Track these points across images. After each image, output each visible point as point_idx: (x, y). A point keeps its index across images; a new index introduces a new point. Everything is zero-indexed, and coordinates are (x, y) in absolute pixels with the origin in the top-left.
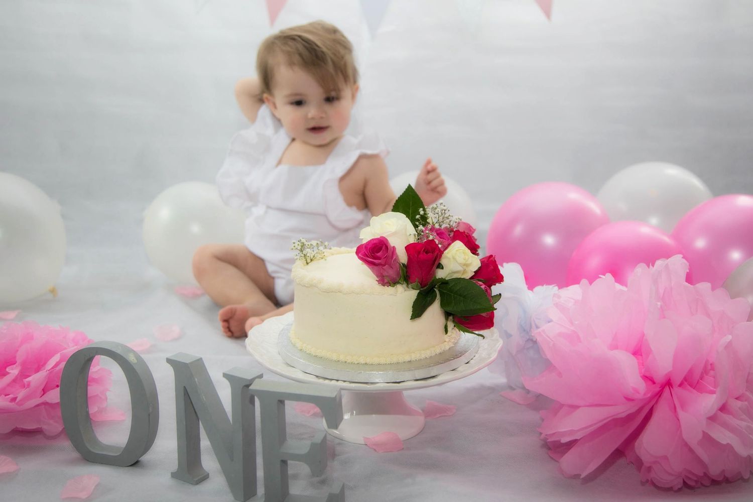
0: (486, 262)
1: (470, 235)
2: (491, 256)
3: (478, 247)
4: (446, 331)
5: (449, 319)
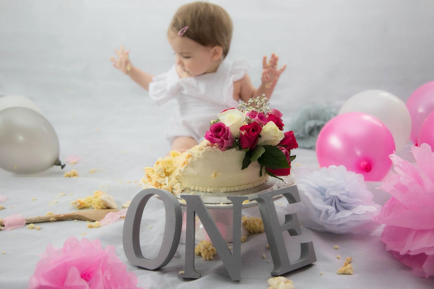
0: (288, 135)
1: (278, 118)
2: (291, 132)
3: (283, 125)
4: (261, 175)
5: (263, 168)
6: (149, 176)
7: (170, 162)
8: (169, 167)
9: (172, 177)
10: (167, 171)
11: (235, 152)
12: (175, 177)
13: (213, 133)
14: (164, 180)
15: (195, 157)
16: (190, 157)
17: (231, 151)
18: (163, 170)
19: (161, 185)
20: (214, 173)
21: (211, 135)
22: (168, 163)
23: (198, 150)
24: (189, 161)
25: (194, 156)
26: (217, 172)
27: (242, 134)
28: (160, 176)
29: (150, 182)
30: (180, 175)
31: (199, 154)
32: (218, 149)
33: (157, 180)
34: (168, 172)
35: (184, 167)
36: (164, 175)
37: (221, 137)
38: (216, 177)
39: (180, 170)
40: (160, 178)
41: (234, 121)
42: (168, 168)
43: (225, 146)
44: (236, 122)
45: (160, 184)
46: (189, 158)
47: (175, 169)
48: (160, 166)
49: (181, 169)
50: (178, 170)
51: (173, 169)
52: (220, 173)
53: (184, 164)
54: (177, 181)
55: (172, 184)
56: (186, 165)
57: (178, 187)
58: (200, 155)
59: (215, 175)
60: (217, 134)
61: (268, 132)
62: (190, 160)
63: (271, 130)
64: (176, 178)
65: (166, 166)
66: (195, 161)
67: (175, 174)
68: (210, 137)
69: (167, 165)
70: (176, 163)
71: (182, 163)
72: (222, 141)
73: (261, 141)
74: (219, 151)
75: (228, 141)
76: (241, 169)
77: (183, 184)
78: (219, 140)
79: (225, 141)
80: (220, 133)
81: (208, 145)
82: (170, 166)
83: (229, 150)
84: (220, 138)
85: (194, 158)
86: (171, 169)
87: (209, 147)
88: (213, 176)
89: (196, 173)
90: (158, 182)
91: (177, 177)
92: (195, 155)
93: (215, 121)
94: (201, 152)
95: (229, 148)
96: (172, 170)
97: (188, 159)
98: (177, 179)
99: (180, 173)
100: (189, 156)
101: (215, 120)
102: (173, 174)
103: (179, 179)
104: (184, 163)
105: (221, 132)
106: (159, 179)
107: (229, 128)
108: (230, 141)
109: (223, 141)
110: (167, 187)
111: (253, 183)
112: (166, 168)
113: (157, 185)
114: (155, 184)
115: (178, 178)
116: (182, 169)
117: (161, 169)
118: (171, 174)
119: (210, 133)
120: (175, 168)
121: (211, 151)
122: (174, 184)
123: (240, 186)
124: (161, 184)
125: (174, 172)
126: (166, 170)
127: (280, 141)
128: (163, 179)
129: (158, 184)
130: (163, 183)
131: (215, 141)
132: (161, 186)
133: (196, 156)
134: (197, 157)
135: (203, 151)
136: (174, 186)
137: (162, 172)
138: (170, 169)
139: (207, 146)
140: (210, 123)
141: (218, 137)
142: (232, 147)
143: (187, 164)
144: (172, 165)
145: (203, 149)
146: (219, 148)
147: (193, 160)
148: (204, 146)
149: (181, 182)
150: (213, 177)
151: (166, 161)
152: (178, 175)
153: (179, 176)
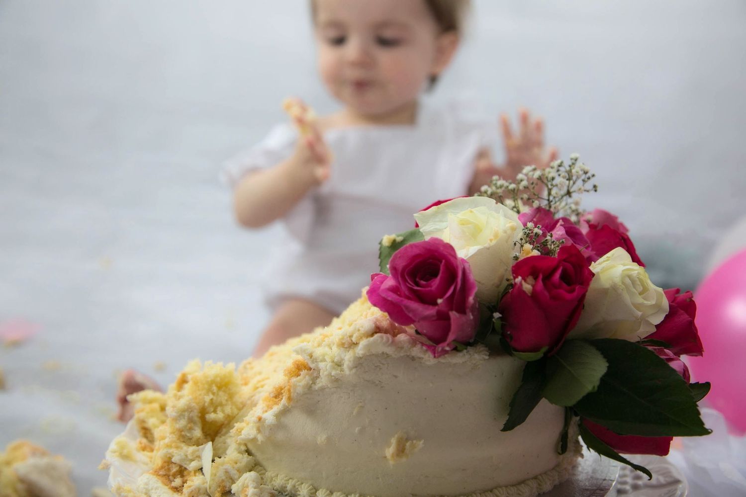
0: (679, 301)
4: (564, 448)
5: (572, 423)
6: (146, 425)
7: (223, 385)
8: (221, 405)
9: (229, 441)
10: (211, 416)
11: (485, 360)
12: (240, 444)
13: (405, 280)
14: (197, 453)
15: (323, 374)
16: (303, 372)
17: (467, 356)
18: (195, 414)
19: (185, 473)
20: (394, 441)
21: (394, 290)
22: (215, 388)
23: (335, 348)
24: (300, 390)
25: (319, 371)
26: (407, 440)
27: (524, 292)
28: (183, 437)
29: (146, 453)
30: (260, 438)
31: (339, 365)
32: (419, 346)
33: (171, 451)
34: (213, 423)
35: (276, 408)
36: (198, 433)
37: (440, 301)
38: (404, 460)
39: (260, 419)
40: (183, 445)
41: (486, 240)
42: (215, 406)
43: (451, 337)
44: (494, 242)
45: (181, 466)
46: (298, 375)
47: (240, 409)
48: (187, 396)
49: (265, 416)
50: (251, 417)
51: (236, 411)
52: (421, 444)
53: (276, 397)
54: (246, 458)
55: (227, 472)
56: (284, 401)
57: (247, 487)
58: (345, 367)
59: (401, 451)
60: (418, 285)
61: (614, 288)
62: (303, 383)
63: (628, 281)
64: (243, 448)
65: (207, 399)
66: (322, 389)
67: (239, 432)
68: (392, 297)
69: (213, 394)
70: (246, 384)
71: (269, 388)
72: (443, 317)
73: (587, 322)
74: (422, 356)
75: (464, 318)
76: (502, 431)
77: (269, 474)
78: (431, 311)
79: (453, 315)
80: (436, 282)
81: (378, 330)
82: (223, 397)
83: (461, 354)
84: (436, 304)
85: (317, 377)
86: (228, 410)
87: (384, 336)
88: (390, 451)
89: (324, 437)
90: (173, 460)
91: (246, 445)
92: (322, 365)
93: (399, 239)
94: (348, 357)
95: (463, 344)
96: (228, 416)
97: (294, 380)
98: (248, 452)
99: (259, 430)
100: (299, 368)
101: (398, 236)
102: (233, 431)
103: (253, 451)
104: (278, 395)
105: (439, 277)
106: (177, 447)
107: (467, 266)
108: (472, 317)
109: (448, 318)
110: (207, 485)
111: (535, 478)
112: (206, 404)
113: (169, 470)
114: (162, 467)
115: (251, 447)
116: (269, 417)
117: (189, 409)
118: (224, 430)
119: (390, 282)
120: (243, 408)
121: (388, 356)
122: (234, 473)
123: (491, 491)
124: (186, 469)
125: (237, 425)
126: (208, 413)
127: (657, 326)
128: (195, 448)
129: (175, 469)
130: (193, 466)
131: (411, 315)
132: (182, 476)
133: (325, 367)
134: (330, 375)
135: (360, 350)
136: (233, 482)
137: (191, 420)
138: (223, 411)
139: (372, 335)
140: (380, 243)
141: (428, 300)
142: (472, 341)
143: (290, 399)
144: (231, 396)
145: (356, 344)
146: (423, 344)
147: (314, 383)
148: (362, 331)
149: (265, 463)
150: (393, 456)
151: (209, 379)
152: (252, 436)
153: (254, 440)
